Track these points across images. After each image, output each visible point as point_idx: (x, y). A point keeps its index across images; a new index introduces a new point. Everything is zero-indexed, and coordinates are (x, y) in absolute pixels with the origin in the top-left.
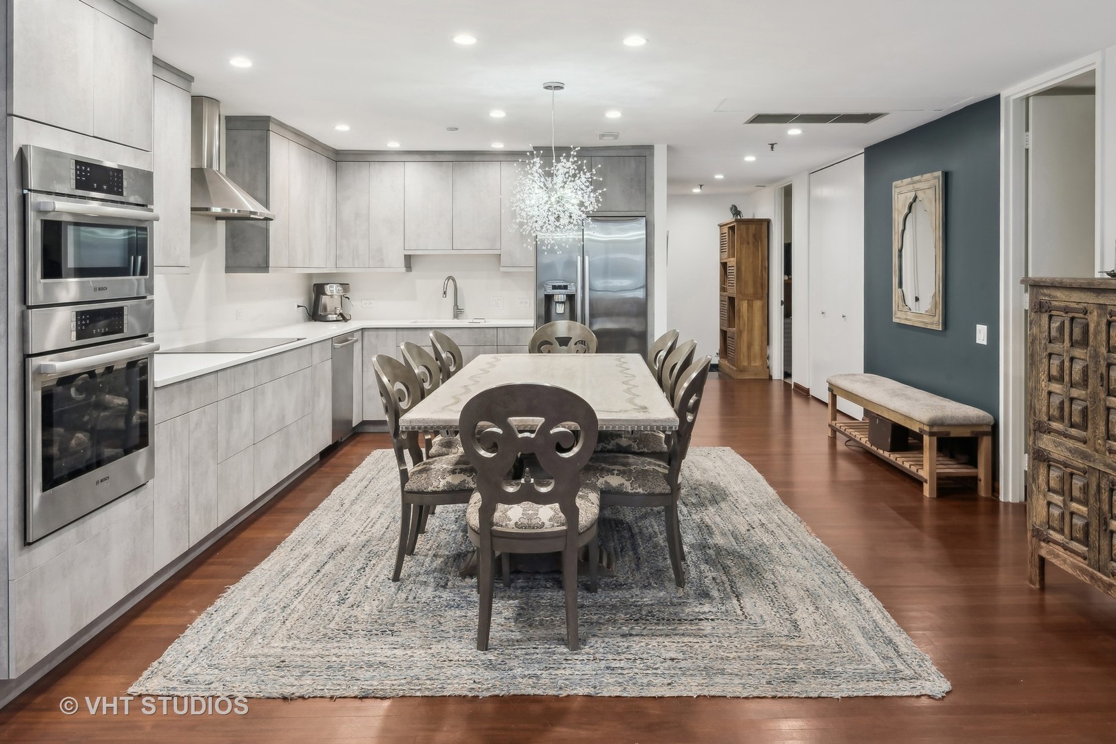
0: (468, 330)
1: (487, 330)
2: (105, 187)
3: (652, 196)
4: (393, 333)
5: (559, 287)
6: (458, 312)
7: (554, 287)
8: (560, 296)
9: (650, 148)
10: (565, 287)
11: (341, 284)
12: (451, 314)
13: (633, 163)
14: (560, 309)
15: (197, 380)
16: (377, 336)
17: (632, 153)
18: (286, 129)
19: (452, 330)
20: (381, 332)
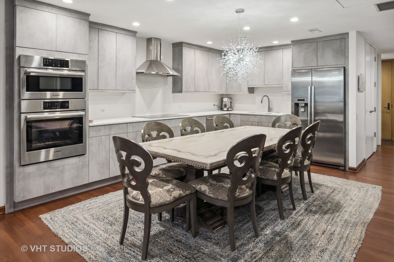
0: (265, 116)
1: (272, 117)
2: (59, 66)
3: (348, 57)
4: (239, 116)
5: (301, 100)
6: (270, 109)
7: (299, 100)
8: (302, 104)
9: (347, 34)
10: (304, 100)
11: (229, 98)
12: (267, 110)
13: (338, 42)
14: (302, 110)
15: (115, 125)
16: (234, 116)
17: (338, 37)
18: (193, 45)
19: (259, 116)
20: (236, 116)
